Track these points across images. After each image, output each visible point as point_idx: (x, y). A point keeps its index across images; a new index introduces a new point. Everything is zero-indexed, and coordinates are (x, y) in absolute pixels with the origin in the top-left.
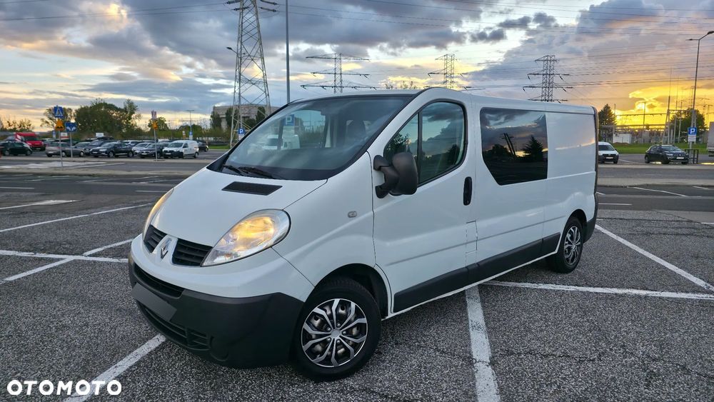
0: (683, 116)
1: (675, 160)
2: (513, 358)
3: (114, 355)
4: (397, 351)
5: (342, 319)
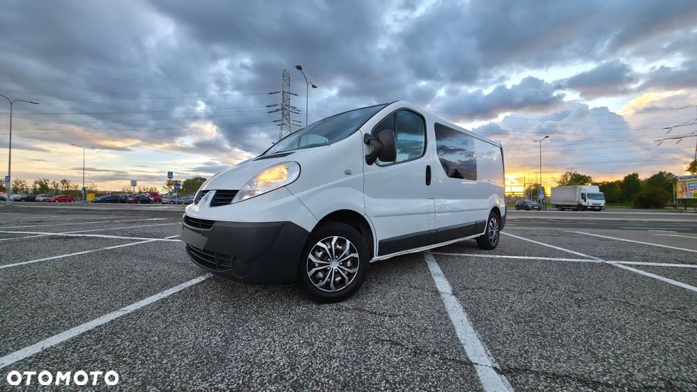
0: (533, 188)
1: (533, 208)
2: (469, 291)
3: (163, 287)
4: (380, 287)
5: (338, 252)
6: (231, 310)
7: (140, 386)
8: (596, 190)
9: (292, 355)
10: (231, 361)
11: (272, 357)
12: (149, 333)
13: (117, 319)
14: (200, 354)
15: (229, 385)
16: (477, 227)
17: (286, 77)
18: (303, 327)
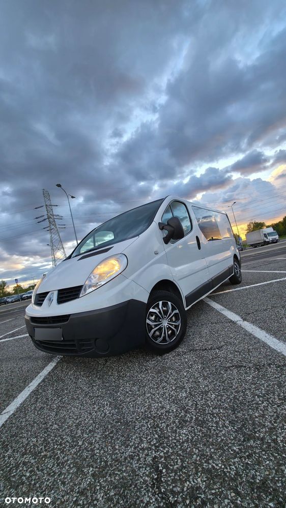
2: (252, 315)
3: (25, 381)
5: (166, 312)
6: (98, 382)
7: (77, 472)
8: (271, 230)
9: (176, 401)
10: (135, 422)
11: (163, 407)
12: (45, 423)
13: (6, 421)
14: (104, 426)
15: (150, 442)
16: (230, 270)
17: (46, 194)
18: (166, 377)
